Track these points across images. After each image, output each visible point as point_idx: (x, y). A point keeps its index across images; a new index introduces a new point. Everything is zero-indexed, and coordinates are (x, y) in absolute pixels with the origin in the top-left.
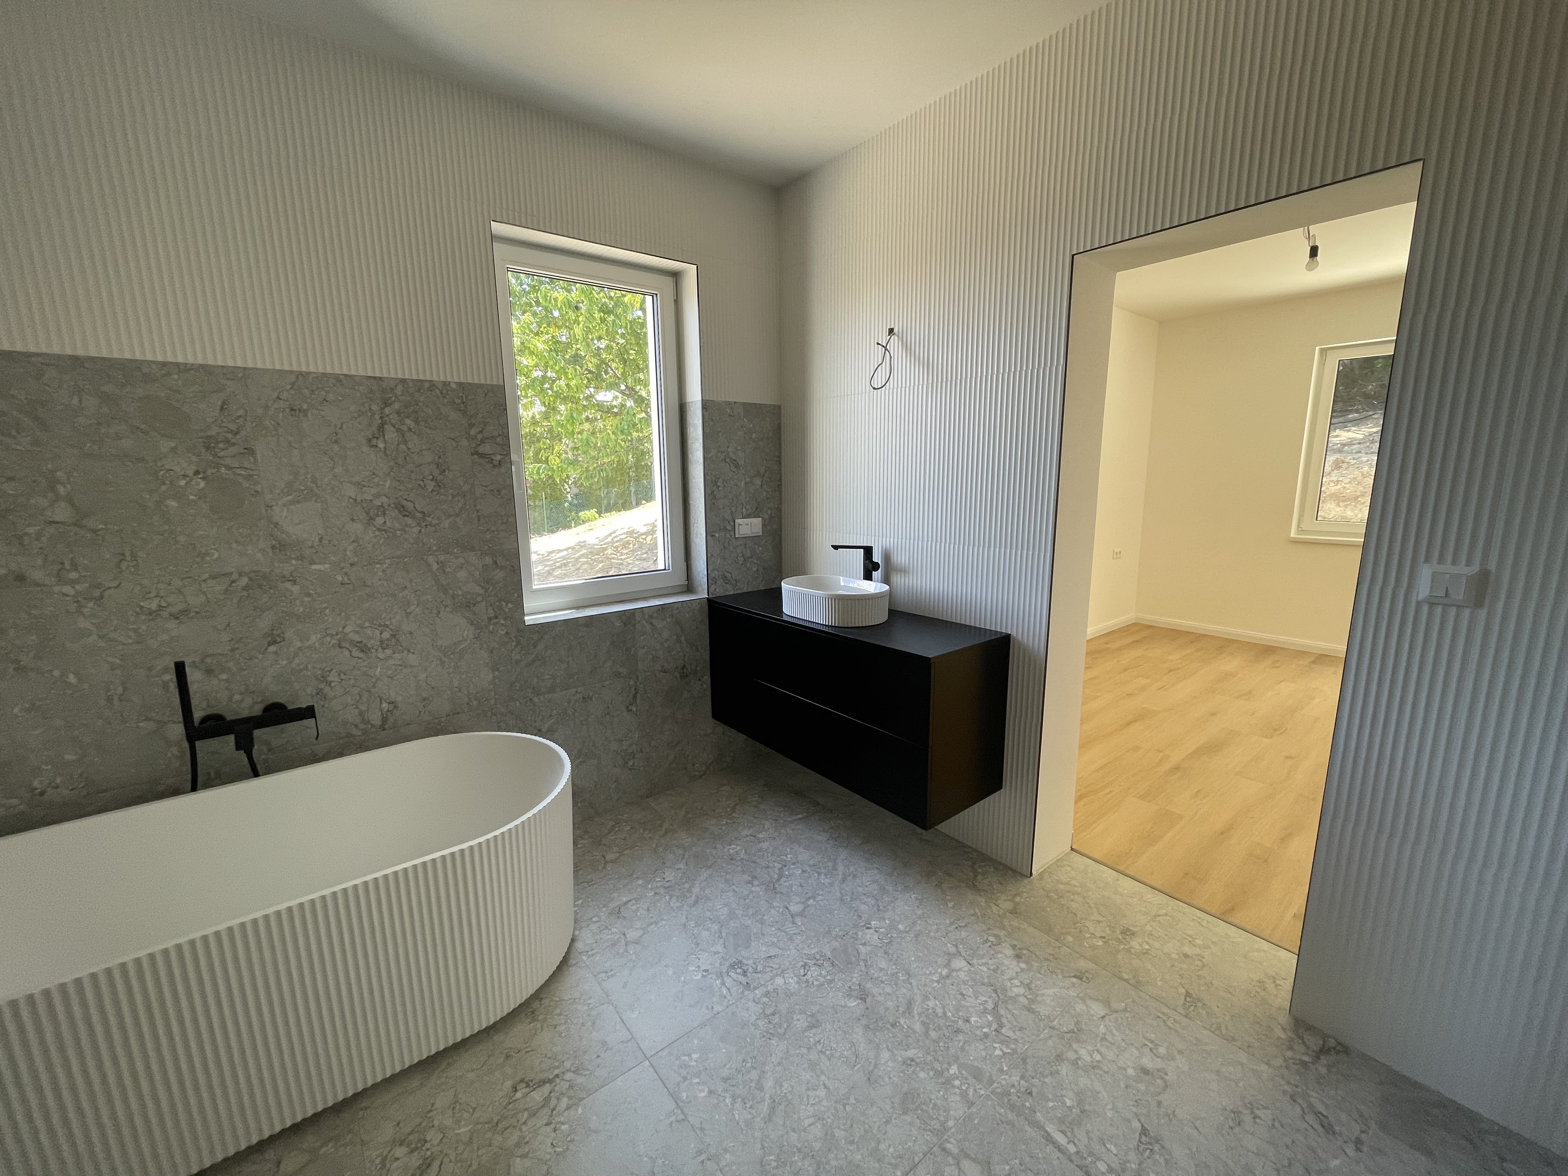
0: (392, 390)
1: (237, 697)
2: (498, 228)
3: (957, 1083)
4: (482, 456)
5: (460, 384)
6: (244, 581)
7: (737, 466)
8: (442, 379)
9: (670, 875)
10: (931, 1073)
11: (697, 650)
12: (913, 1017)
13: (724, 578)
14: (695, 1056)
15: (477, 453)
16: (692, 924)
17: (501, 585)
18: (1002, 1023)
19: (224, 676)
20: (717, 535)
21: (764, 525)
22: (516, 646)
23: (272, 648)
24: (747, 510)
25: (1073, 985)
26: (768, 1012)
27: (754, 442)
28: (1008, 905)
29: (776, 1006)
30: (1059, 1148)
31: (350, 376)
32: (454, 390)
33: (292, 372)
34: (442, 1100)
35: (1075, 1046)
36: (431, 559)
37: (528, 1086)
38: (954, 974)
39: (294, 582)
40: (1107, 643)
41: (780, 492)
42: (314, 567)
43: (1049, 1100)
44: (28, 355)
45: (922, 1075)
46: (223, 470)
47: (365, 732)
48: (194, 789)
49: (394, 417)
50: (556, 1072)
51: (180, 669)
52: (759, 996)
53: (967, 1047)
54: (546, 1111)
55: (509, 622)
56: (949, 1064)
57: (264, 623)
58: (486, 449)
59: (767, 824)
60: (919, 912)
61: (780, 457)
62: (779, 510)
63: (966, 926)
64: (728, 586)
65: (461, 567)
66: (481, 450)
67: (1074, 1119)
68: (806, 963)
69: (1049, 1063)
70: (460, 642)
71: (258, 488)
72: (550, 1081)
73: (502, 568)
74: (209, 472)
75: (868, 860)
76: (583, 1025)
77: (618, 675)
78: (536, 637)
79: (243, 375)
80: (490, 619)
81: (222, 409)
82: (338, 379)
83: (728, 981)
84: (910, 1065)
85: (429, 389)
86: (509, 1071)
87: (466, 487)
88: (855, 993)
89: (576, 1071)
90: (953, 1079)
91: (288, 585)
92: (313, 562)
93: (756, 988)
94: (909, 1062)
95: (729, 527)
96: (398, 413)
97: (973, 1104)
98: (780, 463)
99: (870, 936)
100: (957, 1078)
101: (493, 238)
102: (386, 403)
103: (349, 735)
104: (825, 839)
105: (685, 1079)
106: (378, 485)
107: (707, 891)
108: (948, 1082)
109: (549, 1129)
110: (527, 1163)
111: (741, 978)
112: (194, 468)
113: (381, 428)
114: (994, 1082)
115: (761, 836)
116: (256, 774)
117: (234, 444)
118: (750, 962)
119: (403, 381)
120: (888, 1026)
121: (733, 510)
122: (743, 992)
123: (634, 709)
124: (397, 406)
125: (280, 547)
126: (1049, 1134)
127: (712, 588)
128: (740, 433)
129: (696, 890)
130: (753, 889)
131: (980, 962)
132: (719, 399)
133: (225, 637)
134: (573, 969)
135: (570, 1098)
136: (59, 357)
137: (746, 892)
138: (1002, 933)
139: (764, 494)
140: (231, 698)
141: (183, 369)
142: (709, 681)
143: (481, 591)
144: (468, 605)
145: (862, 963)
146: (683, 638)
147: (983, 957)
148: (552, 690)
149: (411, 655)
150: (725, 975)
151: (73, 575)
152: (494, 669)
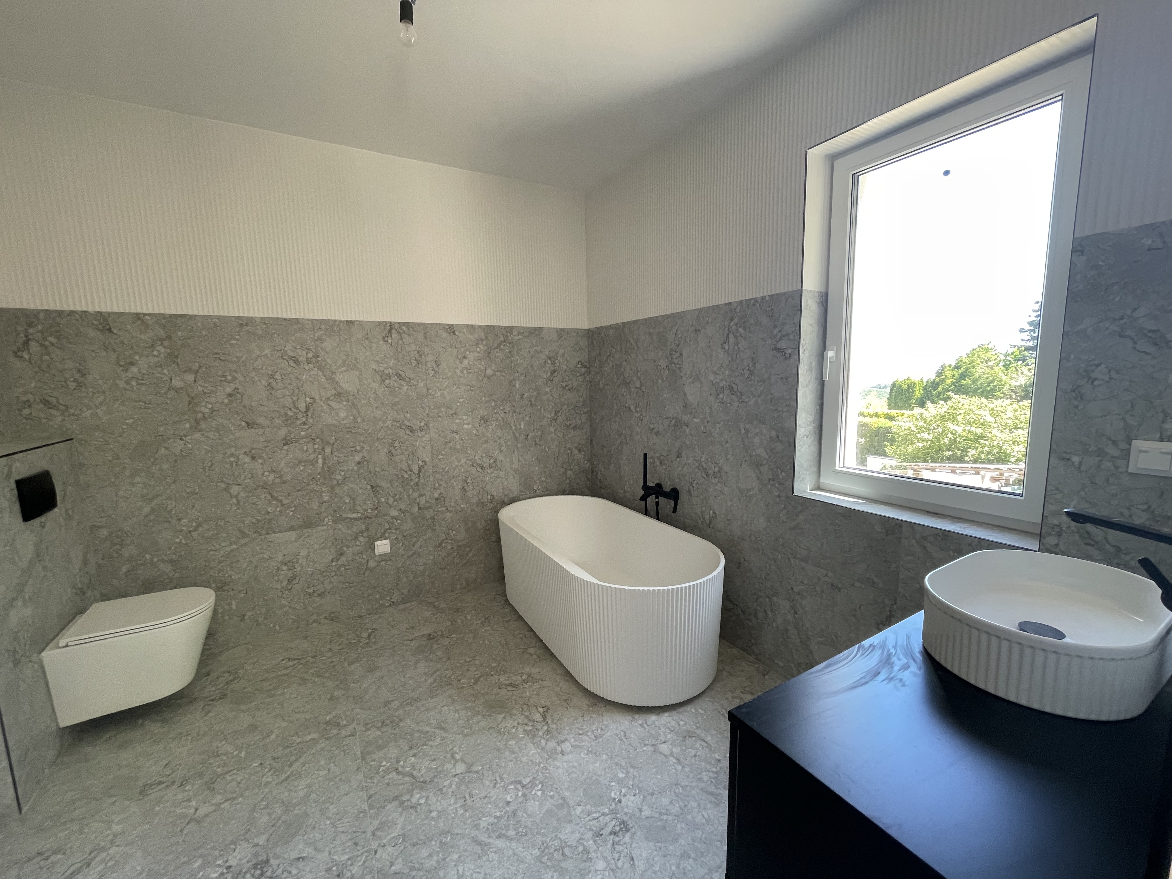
0: (735, 309)
4: (779, 350)
5: (771, 296)
8: (762, 295)
15: (776, 349)
19: (664, 467)
22: (785, 509)
26: (567, 851)
29: (571, 858)
32: (767, 302)
33: (698, 309)
36: (742, 426)
39: (687, 426)
42: (695, 420)
46: (673, 365)
49: (734, 329)
51: (645, 456)
52: (585, 843)
55: (781, 487)
57: (677, 445)
58: (783, 344)
65: (757, 435)
66: (779, 346)
70: (750, 490)
71: (682, 374)
73: (782, 442)
78: (800, 507)
80: (769, 480)
81: (675, 334)
83: (606, 819)
85: (754, 305)
87: (766, 376)
92: (694, 417)
93: (595, 841)
96: (737, 325)
102: (732, 319)
103: (696, 521)
106: (723, 373)
111: (608, 830)
112: (666, 364)
113: (728, 337)
117: (677, 352)
118: (628, 840)
119: (741, 302)
122: (591, 830)
124: (736, 320)
125: (685, 407)
136: (643, 320)
140: (664, 478)
141: (668, 317)
143: (767, 457)
144: (757, 465)
149: (726, 488)
152: (768, 520)
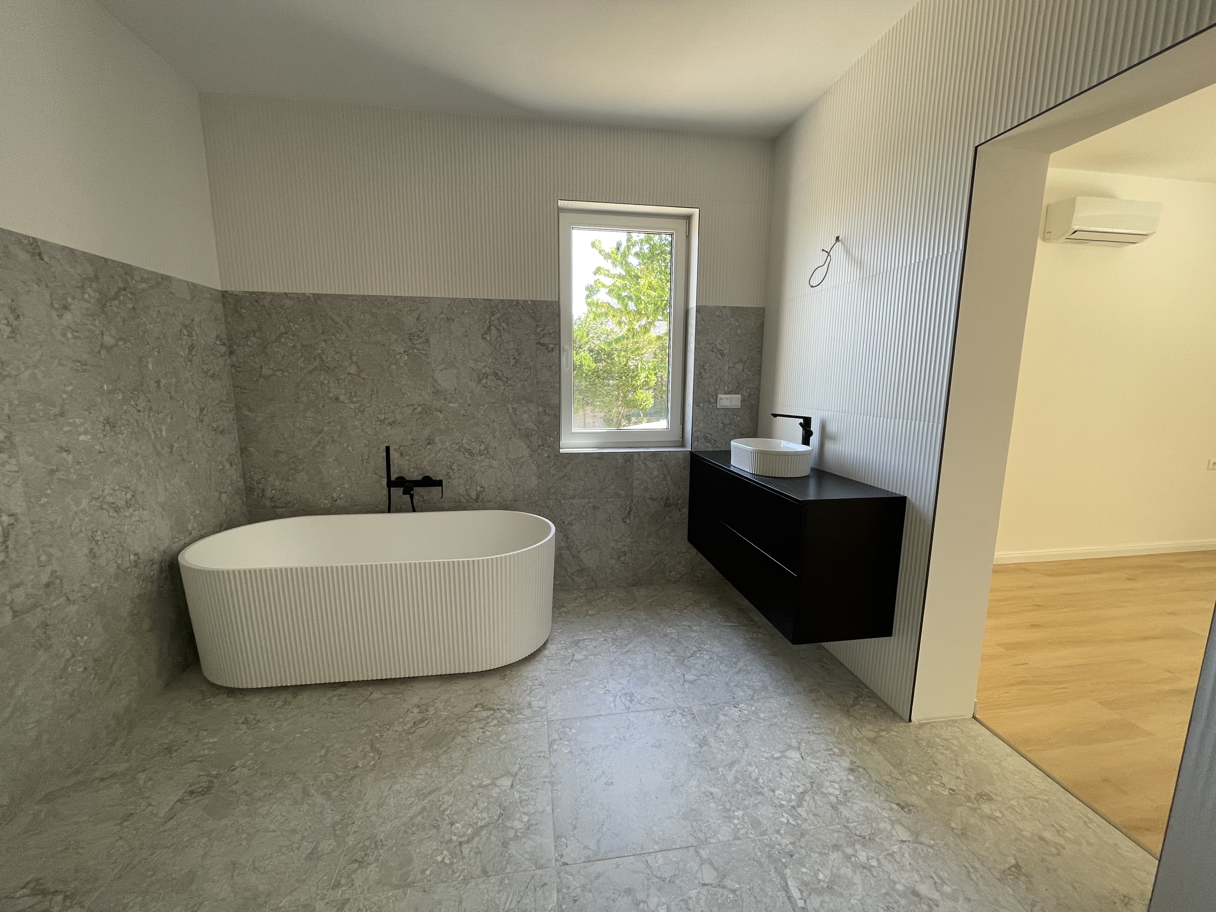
0: (496, 306)
1: (412, 470)
2: (561, 203)
3: (736, 821)
4: (543, 345)
5: (533, 301)
6: (420, 409)
7: (722, 354)
8: (524, 299)
9: (620, 632)
10: (720, 808)
11: (679, 488)
12: (731, 771)
13: (706, 438)
14: (573, 731)
15: (540, 343)
16: (616, 663)
17: (547, 426)
18: (802, 804)
19: (407, 458)
20: (701, 405)
21: (743, 401)
22: (553, 465)
23: (429, 447)
24: (729, 388)
25: (891, 809)
27: (738, 336)
28: (872, 735)
30: (790, 898)
31: (476, 299)
32: (529, 305)
33: (449, 299)
34: (444, 697)
35: (858, 846)
36: (509, 406)
37: (483, 707)
38: (784, 759)
39: (441, 412)
40: (1180, 562)
41: (760, 375)
42: (451, 405)
43: (805, 867)
44: (348, 296)
45: (713, 805)
46: (415, 351)
47: (468, 501)
48: (389, 512)
49: (496, 322)
50: (499, 707)
51: (388, 449)
53: (760, 805)
54: (484, 722)
55: (550, 450)
56: (738, 809)
57: (427, 432)
58: (545, 340)
59: (704, 623)
60: (784, 711)
61: (761, 348)
62: (758, 389)
63: (819, 734)
64: (708, 444)
65: (525, 412)
66: (542, 341)
67: (817, 889)
68: (675, 711)
69: (823, 846)
70: (521, 458)
71: (429, 360)
72: (494, 710)
73: (549, 415)
74: (410, 352)
75: (766, 666)
76: (525, 691)
77: (618, 495)
78: (566, 461)
79: (426, 301)
80: (539, 446)
81: (417, 319)
82: (470, 301)
83: (618, 701)
84: (707, 796)
85: (516, 305)
86: (479, 697)
87: (531, 364)
88: (696, 740)
89: (509, 711)
90: (734, 818)
91: (439, 414)
92: (450, 402)
93: (632, 711)
94: (708, 794)
95: (712, 400)
96: (498, 319)
97: (739, 839)
98: (761, 353)
99: (735, 713)
100: (738, 819)
101: (560, 210)
102: (493, 314)
103: (460, 501)
104: (741, 643)
105: (561, 739)
106: (485, 361)
107: (638, 649)
108: (729, 819)
109: (481, 730)
110: (463, 740)
111: (628, 703)
112: (403, 349)
113: (489, 329)
114: (766, 834)
115: (695, 628)
116: (414, 511)
117: (421, 337)
118: (639, 697)
119: (502, 301)
120: (709, 768)
121: (717, 387)
122: (623, 710)
123: (628, 522)
124: (498, 315)
125: (436, 393)
126: (787, 885)
127: (695, 444)
128: (727, 330)
129: (631, 646)
130: (669, 657)
131: (813, 760)
132: (711, 304)
133: (409, 437)
134: (536, 663)
135: (499, 722)
136: (358, 296)
137: (662, 657)
138: (848, 750)
139: (745, 376)
140: (409, 469)
141: (403, 299)
142: (687, 514)
143: (536, 428)
144: (527, 436)
145: (715, 726)
146: (668, 478)
147: (819, 758)
148: (573, 497)
149: (494, 462)
150: (618, 697)
151: (355, 399)
152: (539, 477)
